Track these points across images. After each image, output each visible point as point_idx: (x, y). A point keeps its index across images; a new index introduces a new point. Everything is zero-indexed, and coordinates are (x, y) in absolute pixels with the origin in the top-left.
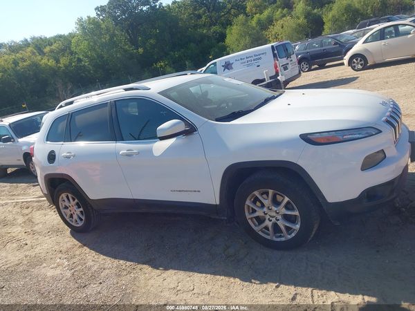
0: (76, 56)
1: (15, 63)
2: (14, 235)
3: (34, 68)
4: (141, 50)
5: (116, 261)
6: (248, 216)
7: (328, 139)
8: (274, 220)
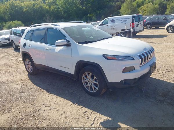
0: (58, 6)
1: (34, 5)
2: (10, 71)
3: (41, 8)
4: (84, 8)
5: (37, 87)
6: (83, 81)
7: (112, 58)
8: (91, 84)
